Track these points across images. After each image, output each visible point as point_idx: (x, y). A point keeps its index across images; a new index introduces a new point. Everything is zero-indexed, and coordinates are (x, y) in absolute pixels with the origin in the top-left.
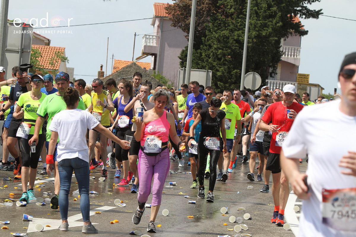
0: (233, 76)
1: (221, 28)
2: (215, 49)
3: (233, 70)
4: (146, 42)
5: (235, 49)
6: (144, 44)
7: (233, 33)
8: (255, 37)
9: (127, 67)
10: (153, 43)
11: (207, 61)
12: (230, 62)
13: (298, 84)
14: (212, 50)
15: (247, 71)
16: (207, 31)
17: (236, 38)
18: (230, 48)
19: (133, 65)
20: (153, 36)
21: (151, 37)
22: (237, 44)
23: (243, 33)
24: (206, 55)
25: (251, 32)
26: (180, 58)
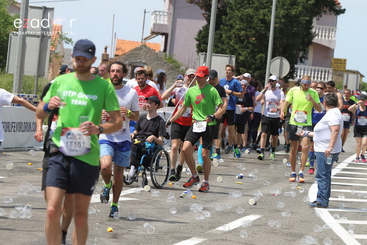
0: (258, 61)
1: (244, 6)
2: (238, 29)
3: (257, 54)
4: (156, 19)
5: (260, 30)
6: (152, 22)
7: (258, 11)
8: (283, 17)
9: (137, 49)
10: (164, 21)
11: (228, 43)
12: (253, 45)
13: (333, 70)
14: (234, 31)
15: (273, 56)
16: (228, 9)
17: (261, 17)
18: (254, 29)
19: (143, 47)
20: (163, 12)
21: (161, 13)
22: (262, 25)
23: (270, 12)
24: (227, 37)
25: (278, 11)
26: (197, 40)
